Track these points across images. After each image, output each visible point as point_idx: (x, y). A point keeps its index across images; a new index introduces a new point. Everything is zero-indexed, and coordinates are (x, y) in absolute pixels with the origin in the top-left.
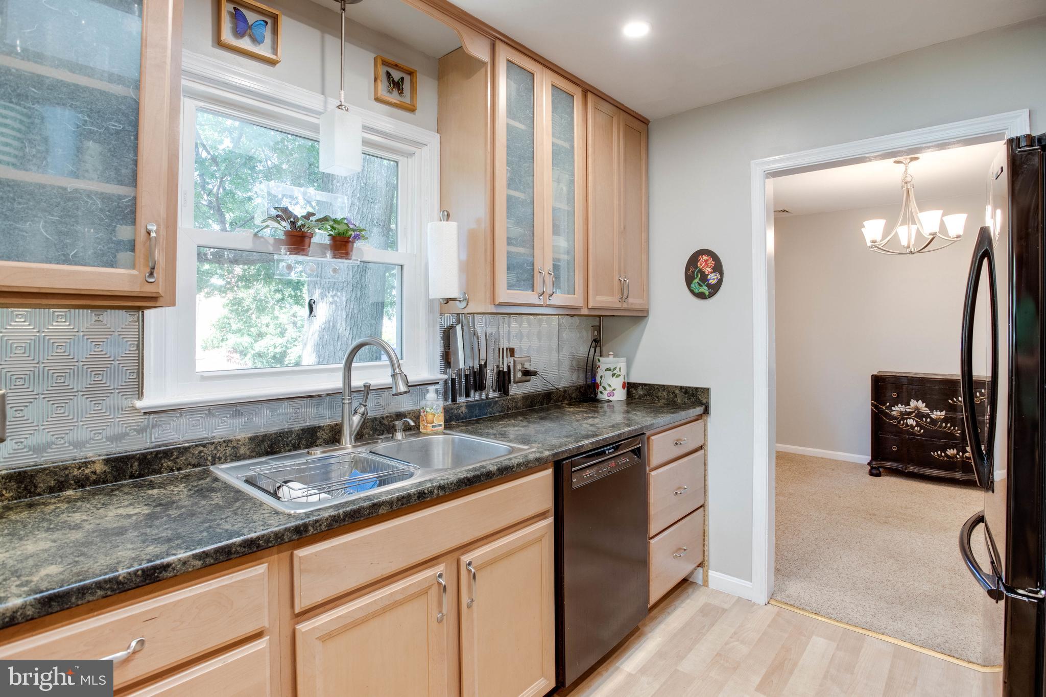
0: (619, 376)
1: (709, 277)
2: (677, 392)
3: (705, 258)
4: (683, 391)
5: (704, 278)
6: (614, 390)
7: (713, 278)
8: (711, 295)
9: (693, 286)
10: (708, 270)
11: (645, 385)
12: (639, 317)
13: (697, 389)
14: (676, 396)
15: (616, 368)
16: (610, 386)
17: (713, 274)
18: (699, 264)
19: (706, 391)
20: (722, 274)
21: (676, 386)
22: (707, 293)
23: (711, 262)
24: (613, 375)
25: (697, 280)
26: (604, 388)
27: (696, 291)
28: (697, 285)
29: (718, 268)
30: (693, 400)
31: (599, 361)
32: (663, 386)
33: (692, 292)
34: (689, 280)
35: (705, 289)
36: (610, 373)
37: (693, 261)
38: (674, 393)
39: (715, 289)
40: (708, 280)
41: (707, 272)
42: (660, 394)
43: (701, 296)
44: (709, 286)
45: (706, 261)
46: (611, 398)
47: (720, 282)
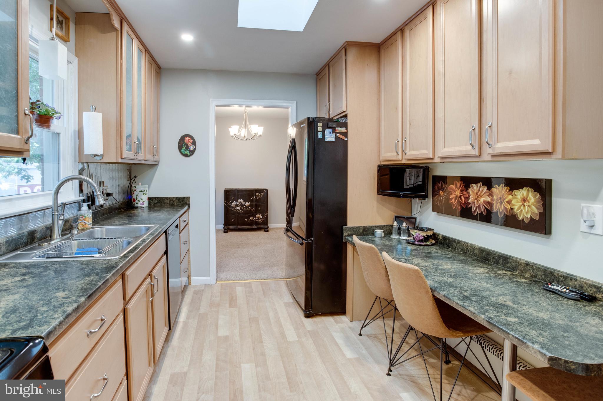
0: (146, 194)
1: (190, 147)
2: (174, 200)
3: (188, 138)
4: (178, 199)
5: (187, 147)
6: (144, 201)
7: (192, 148)
8: (191, 155)
9: (182, 150)
10: (189, 144)
11: (157, 198)
12: (152, 166)
13: (184, 198)
14: (174, 202)
15: (145, 190)
16: (142, 199)
17: (192, 146)
18: (185, 141)
19: (188, 198)
20: (196, 146)
21: (174, 197)
22: (189, 154)
23: (191, 141)
24: (144, 194)
25: (184, 148)
26: (139, 201)
27: (184, 153)
28: (184, 150)
29: (194, 143)
30: (182, 203)
31: (135, 187)
32: (167, 198)
33: (182, 153)
34: (180, 148)
35: (188, 152)
36: (142, 193)
37: (182, 139)
38: (173, 200)
39: (192, 152)
40: (189, 148)
41: (189, 145)
42: (165, 202)
43: (186, 155)
44: (190, 151)
45: (189, 140)
46: (142, 206)
47: (195, 149)
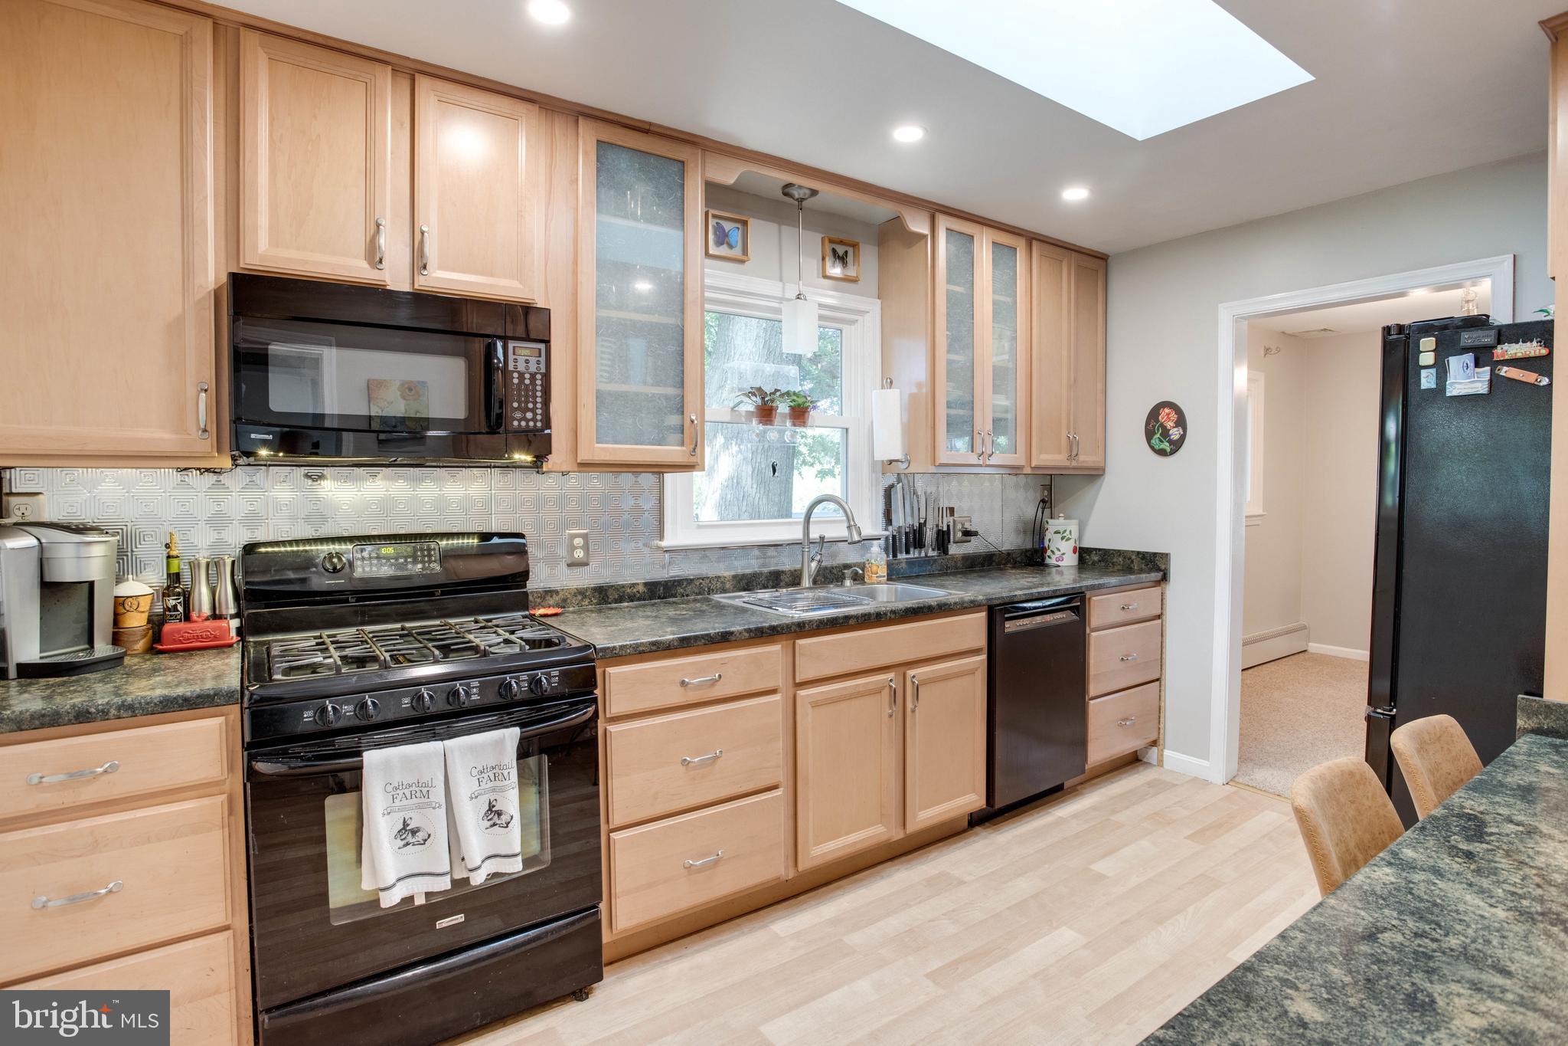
0: (1069, 539)
1: (1171, 432)
2: (1133, 557)
3: (1167, 410)
4: (1140, 556)
5: (1165, 433)
6: (1064, 554)
7: (1175, 433)
8: (1173, 452)
9: (1153, 441)
10: (1170, 424)
11: (1100, 550)
12: (1094, 475)
13: (1155, 554)
14: (1132, 562)
15: (1065, 531)
16: (1059, 550)
17: (1175, 429)
18: (1160, 417)
19: (1165, 557)
20: (1185, 430)
21: (1132, 552)
22: (1168, 450)
23: (1174, 416)
24: (1062, 538)
25: (1158, 435)
26: (1053, 552)
27: (1157, 447)
28: (1157, 441)
29: (1181, 422)
30: (1150, 566)
31: (1047, 523)
32: (1119, 551)
33: (1152, 448)
34: (1149, 435)
35: (1166, 446)
36: (1060, 536)
37: (1154, 414)
38: (1130, 558)
39: (1177, 445)
40: (1170, 436)
41: (1169, 427)
42: (1115, 560)
43: (1162, 453)
44: (1171, 442)
45: (1168, 414)
46: (1059, 563)
47: (1183, 438)
